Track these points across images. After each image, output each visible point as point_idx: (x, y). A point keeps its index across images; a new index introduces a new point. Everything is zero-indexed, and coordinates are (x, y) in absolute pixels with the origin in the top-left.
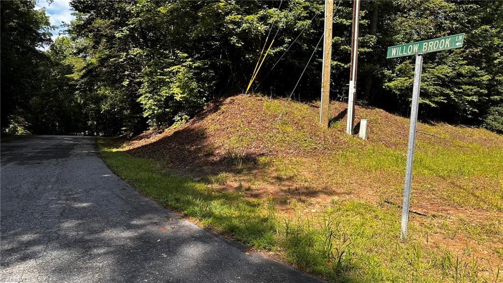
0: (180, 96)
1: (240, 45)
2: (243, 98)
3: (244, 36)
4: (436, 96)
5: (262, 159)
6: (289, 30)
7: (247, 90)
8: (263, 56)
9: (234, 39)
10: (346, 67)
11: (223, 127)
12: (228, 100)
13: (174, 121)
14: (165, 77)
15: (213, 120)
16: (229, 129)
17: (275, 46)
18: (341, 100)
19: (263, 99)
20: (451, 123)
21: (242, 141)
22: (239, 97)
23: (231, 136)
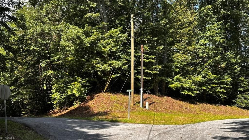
0: (78, 94)
1: (101, 75)
2: (102, 94)
3: (103, 71)
4: (195, 90)
5: (108, 113)
6: (120, 68)
7: (104, 91)
8: (110, 78)
9: (99, 73)
10: (148, 79)
11: (96, 106)
12: (96, 95)
13: (74, 104)
14: (70, 87)
15: (92, 103)
16: (98, 106)
17: (115, 74)
18: (147, 93)
19: (111, 95)
20: (209, 104)
21: (103, 109)
22: (101, 94)
23: (99, 108)
